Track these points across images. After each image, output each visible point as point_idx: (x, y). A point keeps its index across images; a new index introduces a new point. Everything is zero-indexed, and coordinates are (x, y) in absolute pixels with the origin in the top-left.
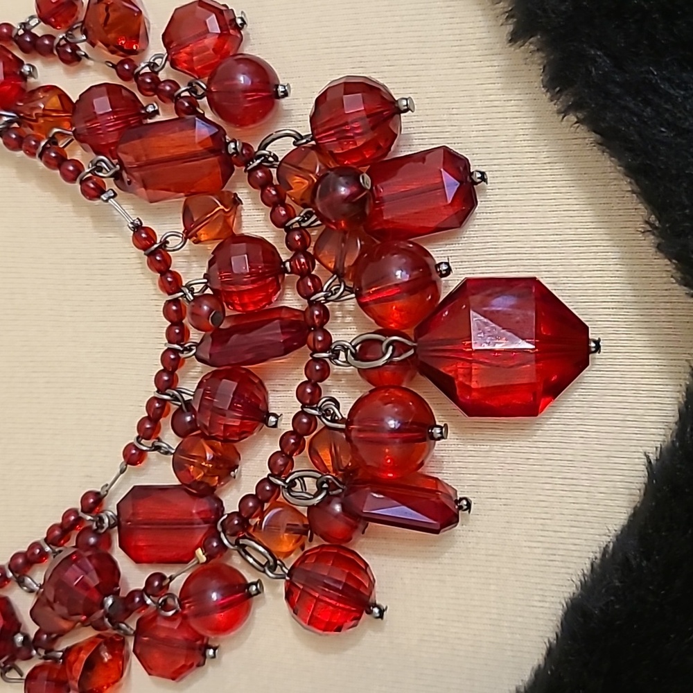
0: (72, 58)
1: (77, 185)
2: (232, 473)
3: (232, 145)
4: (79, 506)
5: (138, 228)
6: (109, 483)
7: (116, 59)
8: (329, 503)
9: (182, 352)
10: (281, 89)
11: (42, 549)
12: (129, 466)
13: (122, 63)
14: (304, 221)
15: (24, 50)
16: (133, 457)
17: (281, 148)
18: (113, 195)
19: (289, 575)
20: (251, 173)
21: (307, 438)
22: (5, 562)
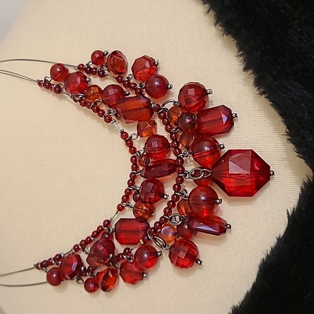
0: (102, 75)
1: (103, 118)
2: (152, 215)
3: (153, 105)
4: (102, 225)
5: (122, 132)
6: (112, 217)
7: (117, 76)
8: (183, 225)
9: (136, 173)
10: (169, 86)
11: (90, 239)
12: (119, 212)
13: (118, 77)
14: (176, 130)
15: (87, 73)
16: (120, 208)
17: (169, 106)
18: (114, 121)
19: (170, 249)
20: (159, 114)
21: (177, 203)
22: (78, 243)
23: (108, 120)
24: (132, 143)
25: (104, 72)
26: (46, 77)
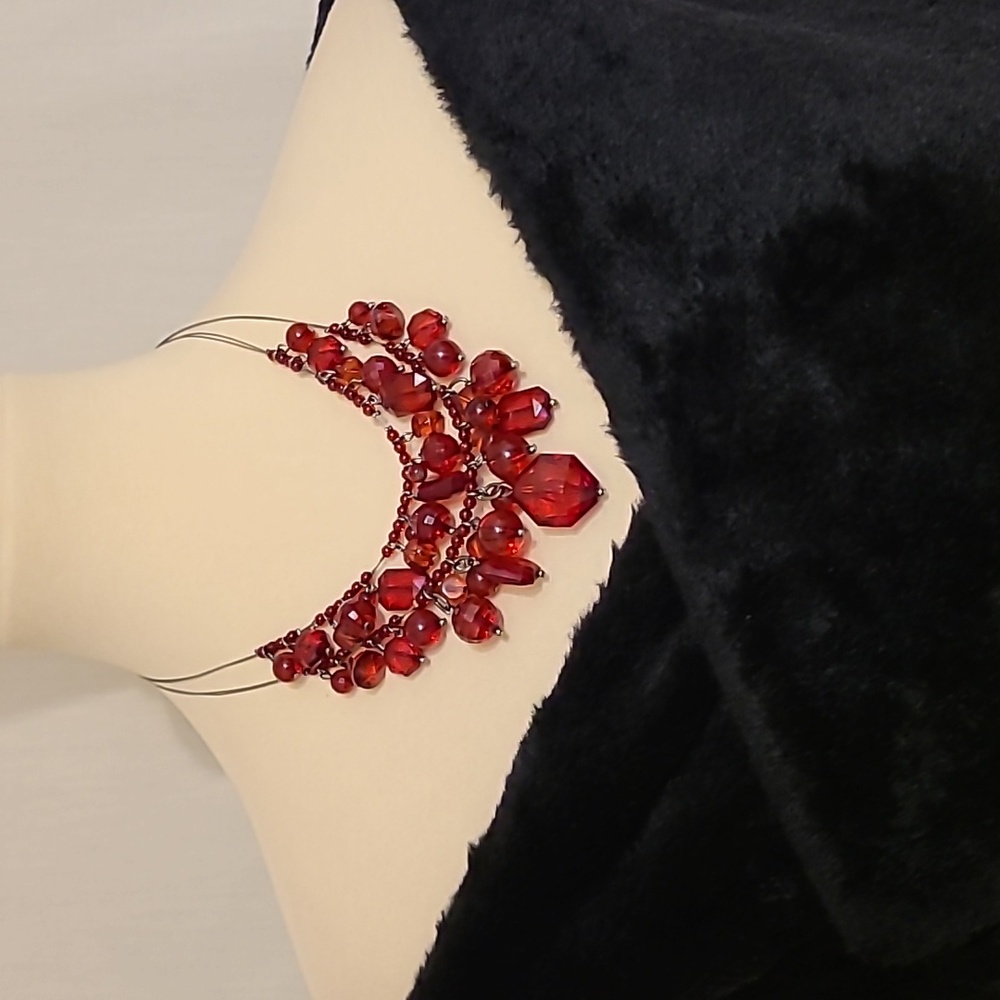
0: (367, 342)
1: (361, 408)
2: (432, 559)
3: (435, 387)
5: (391, 431)
7: (385, 342)
8: (475, 573)
9: (410, 495)
10: (460, 356)
11: (341, 603)
12: (384, 558)
13: (388, 344)
15: (343, 338)
16: (387, 553)
17: (458, 388)
18: (378, 413)
20: (445, 400)
21: (466, 539)
22: (323, 611)
23: (369, 411)
24: (403, 447)
25: (367, 336)
26: (280, 345)
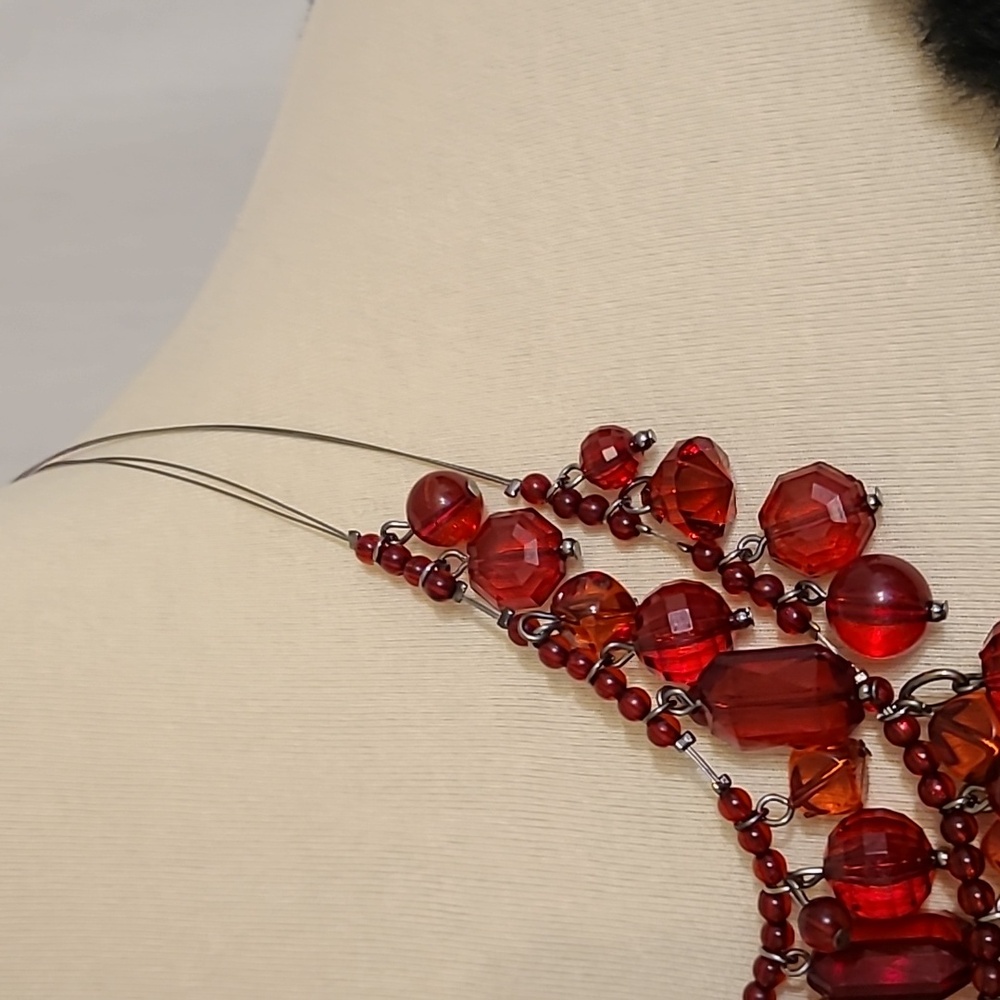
1: (642, 725)
3: (865, 689)
5: (725, 790)
9: (785, 966)
10: (935, 608)
13: (701, 547)
18: (691, 740)
20: (890, 725)
23: (665, 734)
24: (765, 838)
25: (635, 518)
26: (387, 526)
